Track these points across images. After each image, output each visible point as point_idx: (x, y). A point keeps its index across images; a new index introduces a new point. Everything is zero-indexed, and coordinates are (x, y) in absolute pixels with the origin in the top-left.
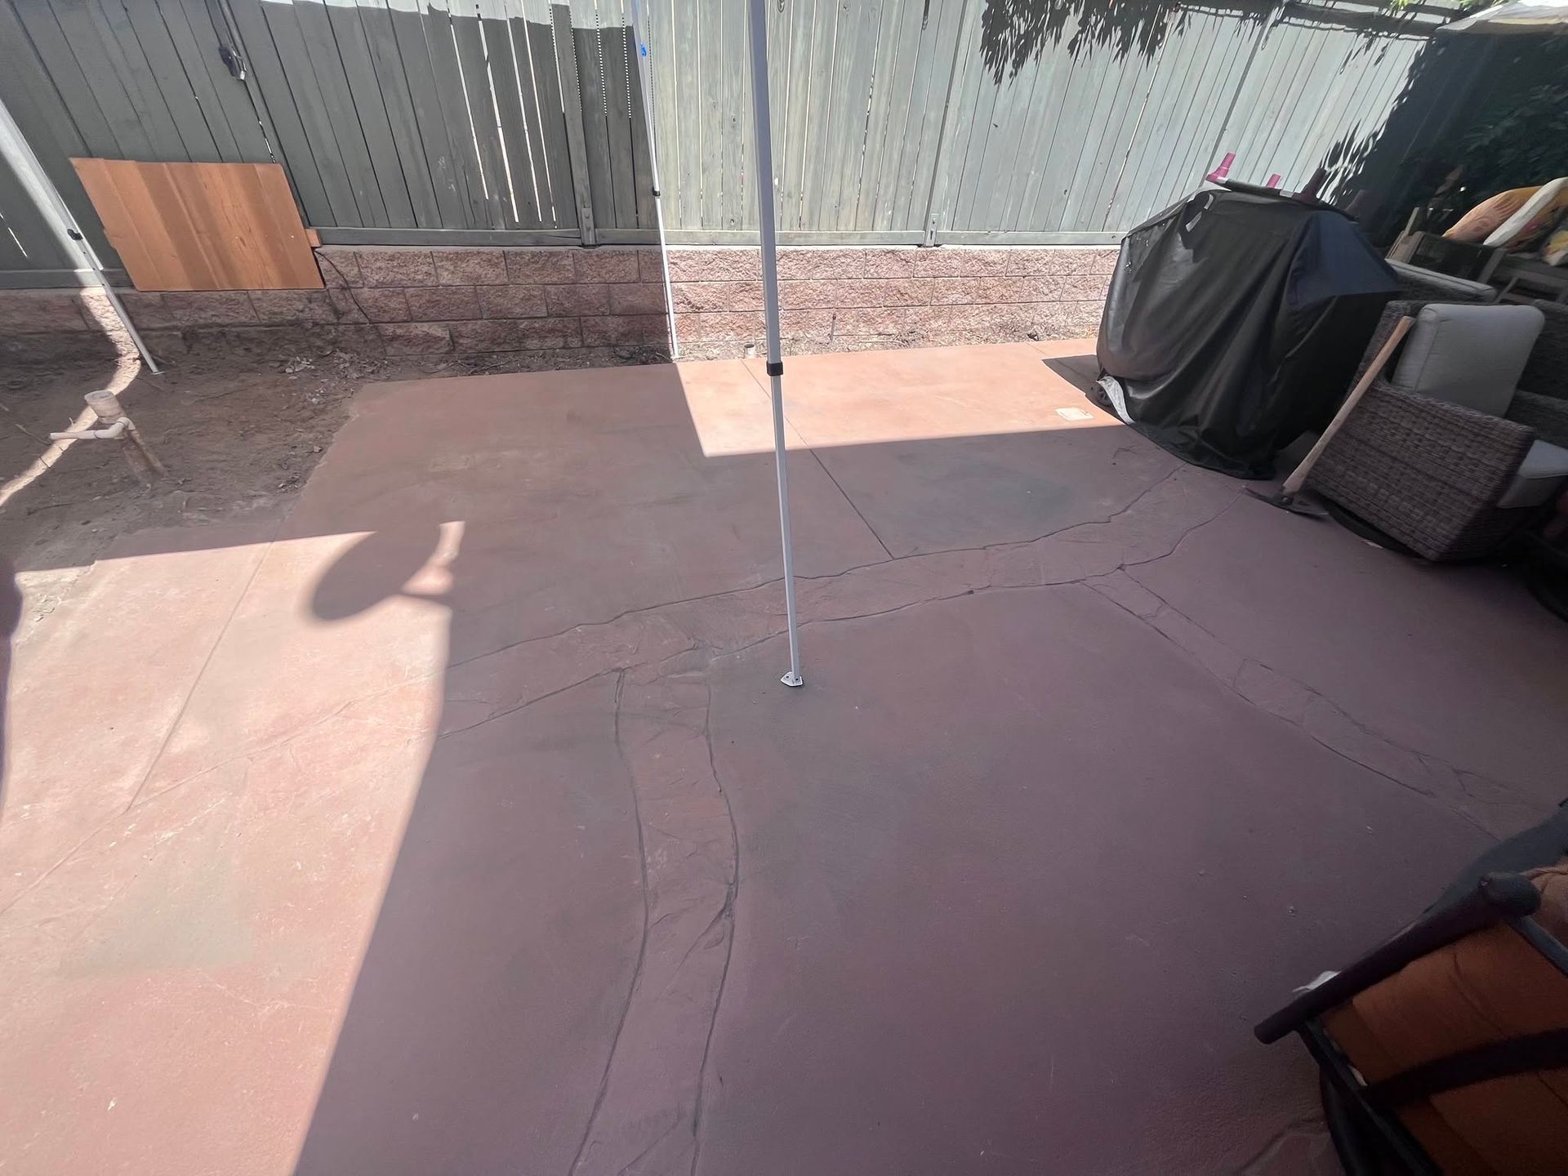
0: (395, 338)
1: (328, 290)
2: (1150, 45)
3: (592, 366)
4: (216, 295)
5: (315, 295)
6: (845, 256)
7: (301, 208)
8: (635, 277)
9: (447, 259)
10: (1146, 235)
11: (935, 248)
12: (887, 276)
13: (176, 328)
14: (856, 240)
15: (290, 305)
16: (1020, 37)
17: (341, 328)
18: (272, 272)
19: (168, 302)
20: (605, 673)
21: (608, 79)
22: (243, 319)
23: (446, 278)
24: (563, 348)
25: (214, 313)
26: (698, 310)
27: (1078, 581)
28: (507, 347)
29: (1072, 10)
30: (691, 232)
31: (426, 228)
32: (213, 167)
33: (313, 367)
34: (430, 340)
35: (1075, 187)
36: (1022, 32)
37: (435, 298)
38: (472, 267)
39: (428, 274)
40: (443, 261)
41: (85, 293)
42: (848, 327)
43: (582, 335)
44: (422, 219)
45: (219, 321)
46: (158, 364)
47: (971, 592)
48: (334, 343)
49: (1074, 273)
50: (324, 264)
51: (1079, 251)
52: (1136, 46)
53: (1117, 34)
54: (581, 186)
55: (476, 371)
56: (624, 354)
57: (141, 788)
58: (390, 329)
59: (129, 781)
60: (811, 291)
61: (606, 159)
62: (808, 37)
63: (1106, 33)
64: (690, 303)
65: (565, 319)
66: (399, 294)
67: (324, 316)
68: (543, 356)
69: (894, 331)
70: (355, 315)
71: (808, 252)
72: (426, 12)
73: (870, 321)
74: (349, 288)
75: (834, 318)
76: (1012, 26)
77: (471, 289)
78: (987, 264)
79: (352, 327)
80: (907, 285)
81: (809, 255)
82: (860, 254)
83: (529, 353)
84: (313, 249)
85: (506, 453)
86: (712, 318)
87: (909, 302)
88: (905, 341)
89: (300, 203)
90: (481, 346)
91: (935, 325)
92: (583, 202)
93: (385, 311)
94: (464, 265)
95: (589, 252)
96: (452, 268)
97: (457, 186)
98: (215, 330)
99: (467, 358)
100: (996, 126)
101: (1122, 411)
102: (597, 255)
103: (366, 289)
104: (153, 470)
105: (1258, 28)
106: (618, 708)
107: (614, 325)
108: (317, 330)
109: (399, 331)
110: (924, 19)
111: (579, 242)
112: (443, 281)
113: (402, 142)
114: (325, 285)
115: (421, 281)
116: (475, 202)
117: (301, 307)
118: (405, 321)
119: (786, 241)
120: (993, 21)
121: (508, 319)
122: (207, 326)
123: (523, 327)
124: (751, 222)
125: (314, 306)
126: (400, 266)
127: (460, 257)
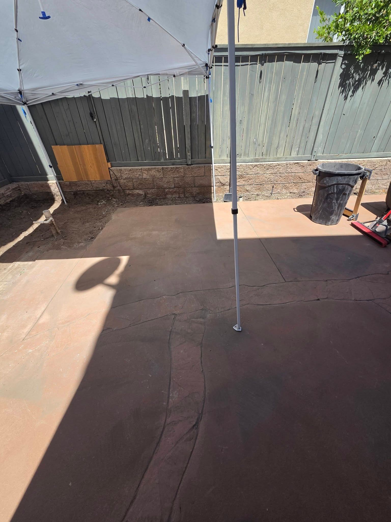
0: (129, 194)
1: (112, 180)
3: (187, 203)
4: (83, 182)
5: (108, 182)
6: (279, 165)
7: (107, 157)
8: (203, 175)
9: (146, 170)
11: (315, 161)
12: (295, 172)
13: (72, 191)
14: (284, 159)
15: (101, 185)
16: (356, 81)
17: (114, 191)
18: (98, 176)
19: (71, 184)
20: (170, 314)
21: (199, 111)
22: (89, 189)
23: (145, 176)
24: (178, 197)
25: (82, 187)
26: (223, 185)
27: (371, 300)
28: (161, 197)
29: (380, 68)
30: (223, 159)
31: (141, 161)
32: (86, 146)
33: (106, 203)
34: (139, 195)
35: (379, 135)
36: (357, 79)
37: (141, 182)
38: (153, 173)
39: (140, 175)
40: (144, 171)
41: (49, 182)
42: (278, 190)
43: (184, 193)
44: (140, 158)
45: (83, 189)
46: (67, 202)
47: (319, 300)
48: (112, 196)
49: (376, 169)
50: (111, 173)
51: (379, 160)
54: (188, 146)
55: (151, 205)
56: (198, 199)
57: (29, 333)
58: (128, 192)
59: (26, 330)
60: (265, 178)
61: (197, 137)
62: (269, 90)
64: (221, 183)
65: (180, 188)
66: (131, 181)
67: (110, 188)
68: (172, 200)
69: (297, 192)
70: (119, 188)
71: (265, 164)
72: (145, 97)
73: (286, 188)
74: (118, 180)
75: (273, 187)
76: (353, 77)
77: (151, 179)
79: (117, 191)
80: (303, 175)
81: (265, 165)
82: (285, 164)
83: (167, 199)
84: (109, 168)
85: (153, 232)
87: (303, 181)
88: (300, 195)
89: (107, 155)
90: (154, 197)
91: (313, 189)
92: (188, 151)
93: (127, 186)
94: (150, 172)
95: (189, 167)
96: (147, 173)
97: (151, 148)
98: (81, 192)
99: (149, 201)
100: (344, 115)
102: (191, 168)
103: (122, 180)
104: (57, 233)
106: (172, 329)
107: (195, 190)
108: (108, 192)
109: (130, 192)
110: (316, 79)
111: (186, 164)
112: (144, 177)
113: (136, 136)
114: (111, 179)
115: (138, 177)
116: (155, 152)
117: (104, 185)
118: (132, 189)
119: (257, 161)
120: (345, 76)
121: (162, 188)
122: (80, 191)
123: (166, 191)
124: (245, 155)
125: (108, 185)
126: (132, 173)
127: (149, 170)
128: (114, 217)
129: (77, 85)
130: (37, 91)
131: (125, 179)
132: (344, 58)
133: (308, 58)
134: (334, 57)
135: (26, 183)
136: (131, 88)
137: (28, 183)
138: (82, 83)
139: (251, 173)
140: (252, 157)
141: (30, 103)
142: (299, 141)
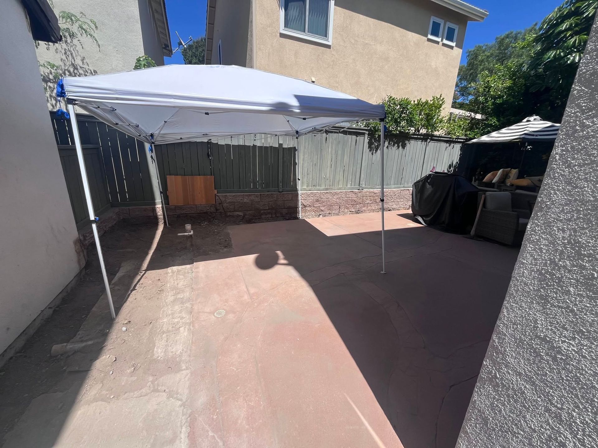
0: (230, 216)
1: (216, 204)
2: (404, 146)
3: (278, 221)
4: (188, 206)
5: (213, 206)
6: (341, 192)
8: (291, 199)
9: (247, 196)
10: (418, 183)
11: (362, 190)
12: (351, 197)
13: (176, 215)
14: (343, 189)
15: (206, 208)
16: (376, 146)
17: (217, 213)
18: (204, 201)
19: (177, 208)
22: (193, 212)
23: (245, 200)
24: (271, 217)
25: (186, 210)
26: (305, 206)
27: (434, 254)
28: (257, 218)
29: (386, 141)
30: (305, 188)
31: (242, 189)
32: (197, 177)
33: (209, 224)
34: (238, 216)
35: (393, 175)
37: (242, 205)
38: (252, 198)
39: (242, 200)
40: (245, 196)
42: (343, 210)
43: (276, 214)
44: (241, 187)
45: (186, 212)
46: (169, 224)
47: (412, 257)
48: (214, 217)
49: (396, 195)
50: (217, 198)
51: (396, 190)
52: (401, 147)
53: (396, 145)
54: (280, 179)
56: (287, 218)
58: (229, 214)
60: (333, 201)
61: (286, 173)
62: (332, 148)
63: (394, 145)
65: (272, 210)
66: (233, 205)
67: (213, 211)
68: (266, 220)
69: (354, 210)
70: (221, 210)
71: (332, 192)
72: (252, 145)
73: (348, 208)
74: (221, 204)
75: (339, 207)
76: (374, 144)
77: (251, 203)
78: (375, 193)
79: (219, 213)
80: (356, 199)
82: (345, 192)
83: (262, 218)
84: (215, 194)
86: (308, 209)
87: (357, 203)
88: (357, 212)
89: (215, 184)
90: (251, 217)
91: (364, 209)
92: (280, 182)
93: (229, 209)
94: (250, 197)
96: (247, 198)
98: (185, 215)
99: (246, 221)
100: (373, 163)
101: (423, 223)
102: (282, 194)
103: (226, 204)
105: (426, 143)
107: (284, 211)
108: (210, 214)
109: (231, 214)
110: (356, 144)
111: (278, 191)
112: (244, 201)
115: (239, 201)
117: (208, 209)
118: (233, 212)
119: (327, 189)
120: (370, 144)
121: (258, 210)
122: (183, 214)
123: (262, 212)
124: (319, 186)
125: (212, 208)
126: (235, 198)
127: (250, 195)
128: (230, 232)
129: (203, 135)
130: (167, 135)
131: (228, 203)
132: (369, 135)
133: (351, 133)
134: (364, 134)
135: (128, 208)
136: (243, 139)
137: (130, 208)
138: (207, 133)
139: (324, 198)
140: (323, 187)
141: (157, 143)
142: (351, 177)
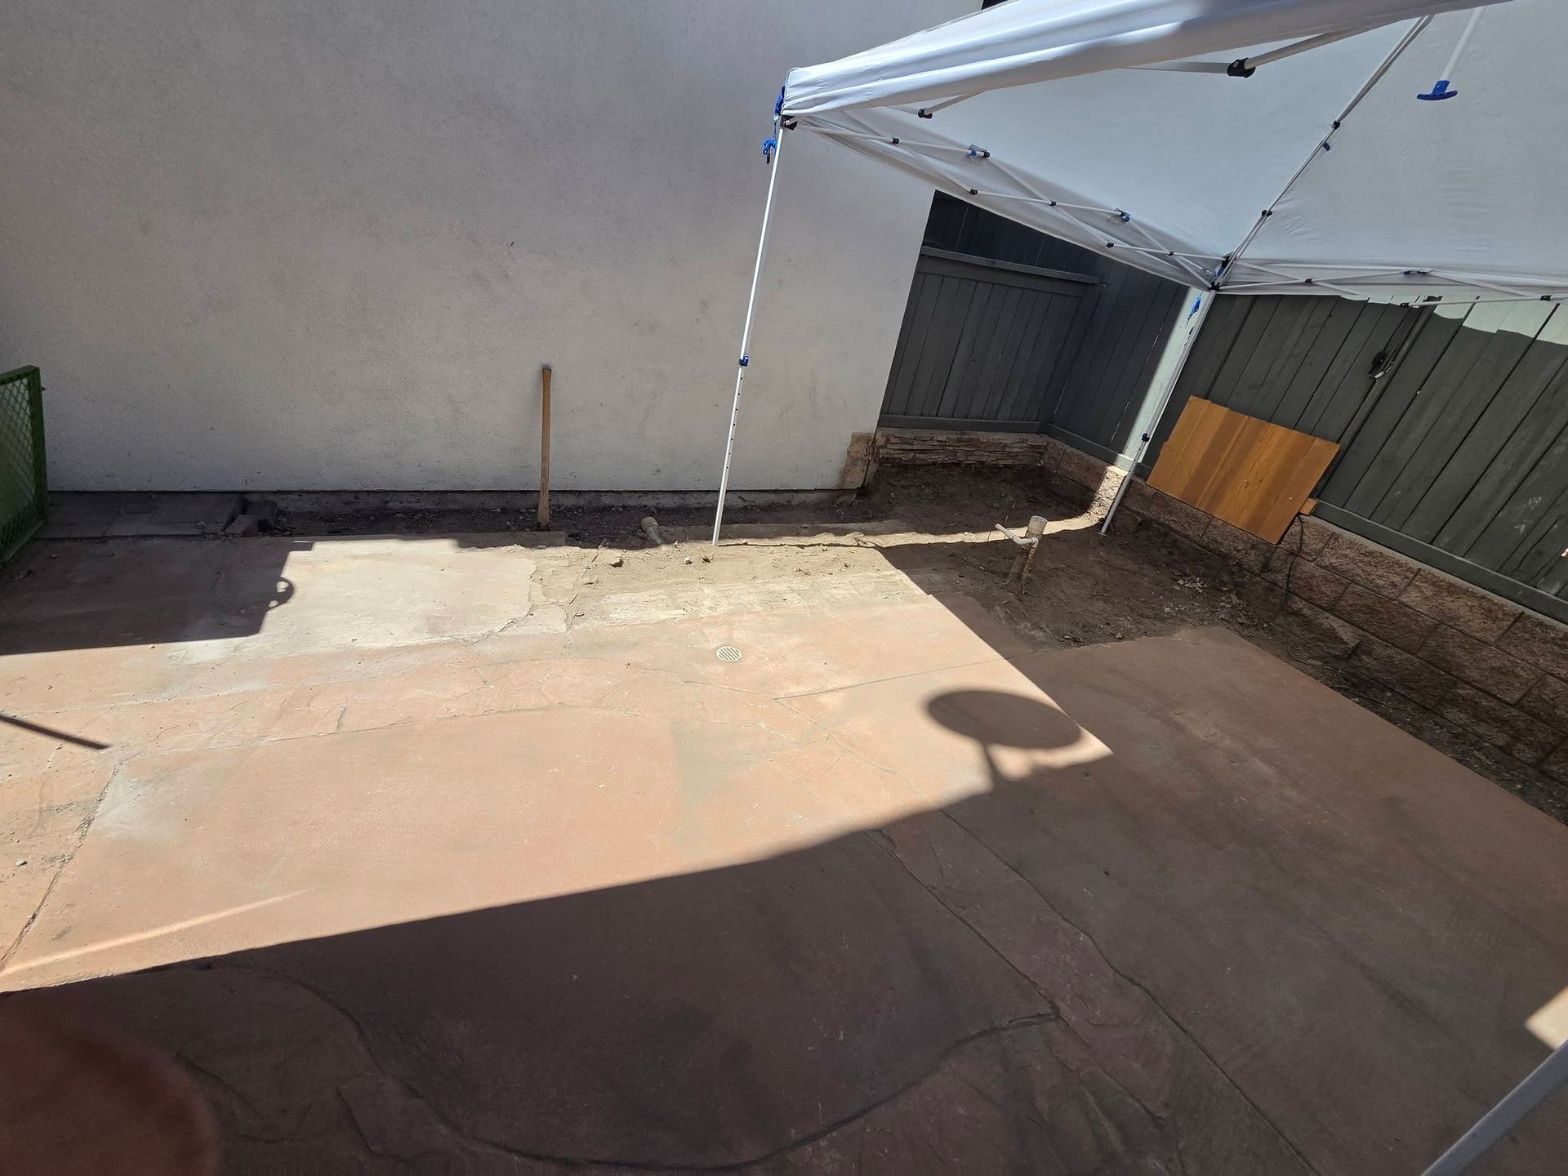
0: (1297, 614)
1: (1276, 548)
4: (1189, 509)
5: (1261, 546)
7: (1322, 483)
9: (1434, 584)
13: (1143, 515)
15: (1234, 542)
17: (1257, 579)
18: (1246, 514)
20: (1042, 992)
22: (1190, 533)
23: (1411, 597)
24: (1499, 747)
25: (1175, 519)
28: (1414, 695)
31: (1441, 548)
32: (1281, 430)
33: (1201, 591)
34: (1331, 636)
37: (1378, 607)
38: (1458, 606)
39: (1394, 585)
40: (1426, 582)
41: (1111, 468)
44: (1445, 539)
45: (1173, 526)
46: (1108, 529)
48: (1237, 585)
50: (1296, 528)
55: (1346, 690)
58: (1298, 604)
65: (1539, 724)
66: (1341, 584)
67: (1252, 563)
68: (1456, 736)
70: (1280, 578)
74: (1297, 555)
77: (1431, 622)
79: (1267, 584)
83: (1438, 720)
84: (1299, 514)
85: (1257, 761)
89: (1327, 478)
90: (1385, 676)
93: (1311, 589)
94: (1449, 599)
96: (1429, 594)
97: (1529, 531)
98: (1164, 529)
99: (1353, 674)
103: (1313, 564)
106: (1004, 1029)
108: (1235, 569)
109: (1306, 611)
112: (1404, 599)
113: (1499, 467)
114: (1279, 543)
115: (1378, 586)
116: (1540, 553)
117: (1240, 548)
118: (1322, 608)
121: (1449, 673)
122: (1162, 524)
123: (1461, 692)
125: (1253, 552)
126: (1369, 564)
127: (1451, 589)
128: (1184, 636)
129: (1407, 273)
130: (1271, 267)
131: (1325, 567)
135: (1067, 447)
138: (1427, 270)
141: (1232, 289)
